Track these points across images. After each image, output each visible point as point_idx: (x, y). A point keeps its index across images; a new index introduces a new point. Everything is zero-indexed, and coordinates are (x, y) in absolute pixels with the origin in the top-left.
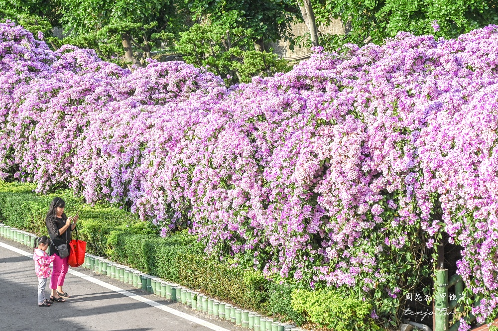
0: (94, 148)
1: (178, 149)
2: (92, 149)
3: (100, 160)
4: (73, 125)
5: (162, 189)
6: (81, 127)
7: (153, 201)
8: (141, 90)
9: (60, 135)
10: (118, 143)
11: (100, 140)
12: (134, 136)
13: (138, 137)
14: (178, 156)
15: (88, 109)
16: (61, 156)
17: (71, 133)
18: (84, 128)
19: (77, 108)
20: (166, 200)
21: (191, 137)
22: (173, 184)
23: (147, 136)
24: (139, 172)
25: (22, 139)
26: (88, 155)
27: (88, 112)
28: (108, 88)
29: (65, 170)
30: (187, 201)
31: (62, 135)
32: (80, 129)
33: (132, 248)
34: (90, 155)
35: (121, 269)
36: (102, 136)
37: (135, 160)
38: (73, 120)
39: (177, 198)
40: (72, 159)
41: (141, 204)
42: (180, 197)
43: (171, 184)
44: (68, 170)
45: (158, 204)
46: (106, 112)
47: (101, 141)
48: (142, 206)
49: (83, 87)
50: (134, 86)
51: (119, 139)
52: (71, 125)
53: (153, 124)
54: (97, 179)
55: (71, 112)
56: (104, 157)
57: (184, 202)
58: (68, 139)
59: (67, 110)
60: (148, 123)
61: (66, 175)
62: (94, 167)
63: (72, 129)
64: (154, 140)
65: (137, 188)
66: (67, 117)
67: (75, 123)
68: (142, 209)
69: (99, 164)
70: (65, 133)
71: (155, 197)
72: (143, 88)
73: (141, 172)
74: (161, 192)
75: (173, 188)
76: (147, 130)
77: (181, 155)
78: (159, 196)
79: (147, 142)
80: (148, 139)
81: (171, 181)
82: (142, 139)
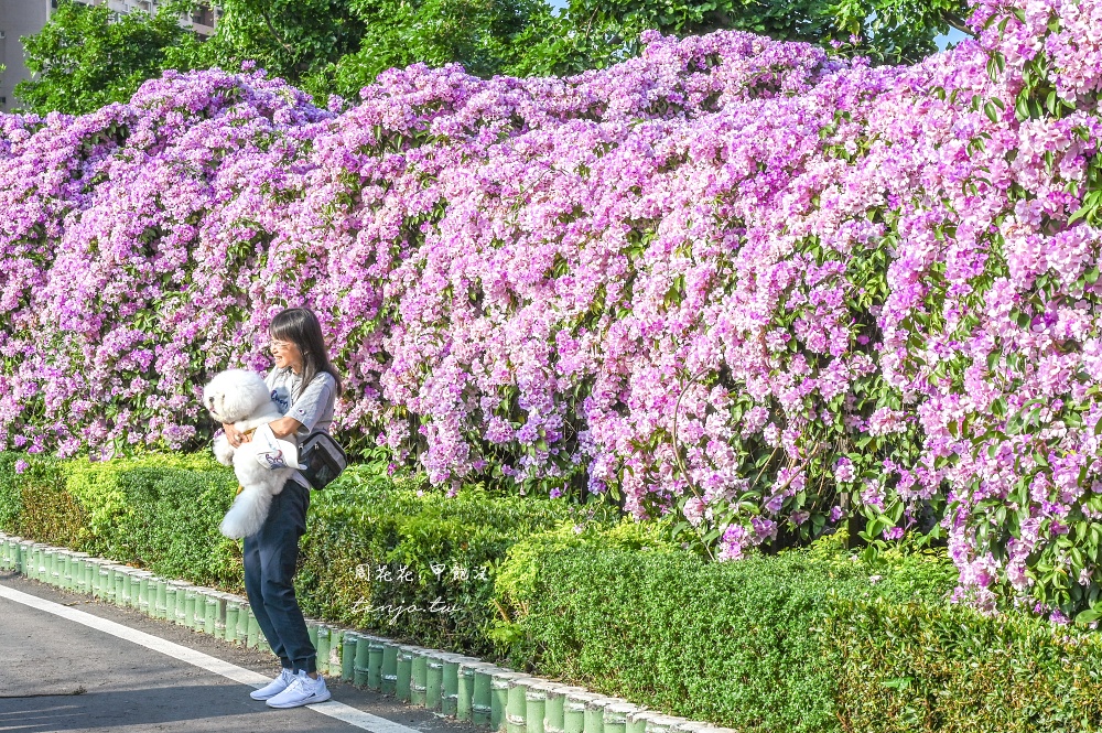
0: (456, 282)
1: (797, 196)
2: (450, 286)
3: (481, 323)
4: (387, 220)
5: (723, 377)
6: (416, 227)
7: (684, 431)
8: (627, 102)
9: (345, 256)
10: (546, 242)
11: (479, 252)
12: (606, 201)
13: (623, 204)
14: (796, 224)
15: (442, 159)
16: (346, 329)
17: (382, 248)
18: (427, 229)
19: (402, 162)
20: (739, 426)
21: (850, 146)
22: (776, 341)
23: (657, 194)
24: (625, 337)
25: (229, 300)
26: (438, 308)
27: (439, 169)
28: (514, 94)
29: (363, 386)
30: (833, 416)
31: (352, 254)
32: (411, 234)
33: (598, 602)
34: (445, 309)
35: (550, 695)
36: (487, 236)
37: (612, 292)
38: (391, 200)
39: (790, 400)
40: (386, 341)
41: (634, 445)
42: (804, 400)
43: (764, 342)
44: (371, 386)
45: (705, 441)
46: (502, 159)
47: (485, 255)
48: (638, 455)
49: (428, 90)
50: (601, 93)
51: (549, 225)
52: (381, 221)
53: (680, 151)
54: (470, 392)
55: (384, 173)
56: (494, 313)
57: (819, 419)
58: (371, 271)
59: (367, 166)
60: (662, 150)
61: (366, 405)
62: (460, 350)
63: (384, 232)
64: (687, 203)
65: (614, 408)
66: (369, 194)
67: (395, 211)
68: (639, 467)
69: (476, 340)
70: (360, 248)
71: (691, 417)
72: (637, 96)
73: (634, 335)
74: (717, 390)
75: (774, 363)
76: (656, 176)
77: (810, 219)
78: (710, 410)
79: (658, 217)
80: (660, 205)
81: (765, 330)
82: (636, 209)
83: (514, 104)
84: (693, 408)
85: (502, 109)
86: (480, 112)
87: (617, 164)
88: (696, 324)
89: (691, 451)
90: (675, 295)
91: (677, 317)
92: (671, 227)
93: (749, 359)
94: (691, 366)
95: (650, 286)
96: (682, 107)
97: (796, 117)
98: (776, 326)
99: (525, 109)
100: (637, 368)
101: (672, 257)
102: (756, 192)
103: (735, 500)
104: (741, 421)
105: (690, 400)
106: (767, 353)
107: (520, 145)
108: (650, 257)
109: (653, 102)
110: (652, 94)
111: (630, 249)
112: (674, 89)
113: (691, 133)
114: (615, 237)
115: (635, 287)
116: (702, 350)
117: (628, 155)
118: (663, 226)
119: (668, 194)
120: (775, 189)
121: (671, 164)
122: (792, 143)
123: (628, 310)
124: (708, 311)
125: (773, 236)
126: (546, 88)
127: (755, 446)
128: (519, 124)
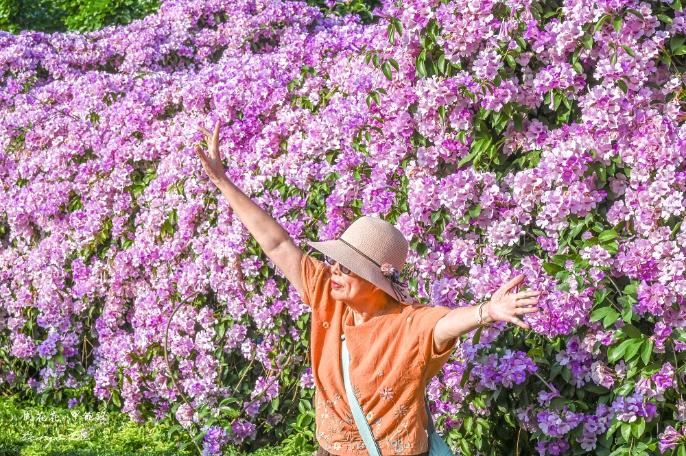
1: (267, 141)
5: (209, 299)
7: (176, 344)
8: (141, 55)
10: (62, 180)
11: (7, 190)
12: (113, 144)
13: (127, 148)
14: (266, 165)
20: (223, 341)
21: (314, 97)
22: (249, 269)
23: (156, 139)
24: (129, 264)
28: (39, 48)
30: (300, 332)
37: (117, 224)
39: (262, 319)
41: (132, 357)
42: (275, 318)
43: (240, 269)
45: (194, 355)
47: (11, 193)
48: (136, 366)
50: (119, 47)
51: (64, 166)
53: (176, 101)
56: (20, 244)
57: (289, 335)
60: (160, 100)
64: (181, 147)
65: (122, 327)
68: (136, 376)
71: (183, 333)
72: (151, 50)
73: (136, 262)
74: (204, 310)
75: (250, 288)
76: (156, 123)
77: (278, 161)
78: (198, 328)
79: (157, 159)
80: (158, 148)
81: (240, 258)
82: (138, 151)
83: (40, 57)
84: (184, 325)
85: (28, 62)
86: (9, 64)
87: (122, 113)
88: (186, 253)
89: (183, 363)
90: (169, 227)
91: (171, 245)
92: (167, 168)
93: (228, 283)
94: (181, 290)
95: (149, 218)
96: (192, 60)
97: (269, 71)
98: (249, 255)
99: (49, 62)
100: (141, 291)
101: (167, 194)
102: (234, 138)
103: (216, 405)
104: (225, 338)
105: (181, 318)
106: (243, 278)
107: (42, 95)
108: (149, 194)
109: (165, 55)
110: (164, 48)
111: (133, 187)
112: (185, 43)
113: (186, 84)
114: (121, 177)
115: (137, 221)
116: (191, 275)
117: (130, 104)
118: (161, 167)
119: (165, 139)
120: (251, 135)
121: (168, 112)
122: (265, 94)
123: (131, 241)
124: (196, 242)
125: (248, 176)
126: (69, 43)
127: (236, 360)
128: (44, 76)
